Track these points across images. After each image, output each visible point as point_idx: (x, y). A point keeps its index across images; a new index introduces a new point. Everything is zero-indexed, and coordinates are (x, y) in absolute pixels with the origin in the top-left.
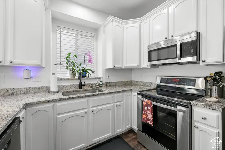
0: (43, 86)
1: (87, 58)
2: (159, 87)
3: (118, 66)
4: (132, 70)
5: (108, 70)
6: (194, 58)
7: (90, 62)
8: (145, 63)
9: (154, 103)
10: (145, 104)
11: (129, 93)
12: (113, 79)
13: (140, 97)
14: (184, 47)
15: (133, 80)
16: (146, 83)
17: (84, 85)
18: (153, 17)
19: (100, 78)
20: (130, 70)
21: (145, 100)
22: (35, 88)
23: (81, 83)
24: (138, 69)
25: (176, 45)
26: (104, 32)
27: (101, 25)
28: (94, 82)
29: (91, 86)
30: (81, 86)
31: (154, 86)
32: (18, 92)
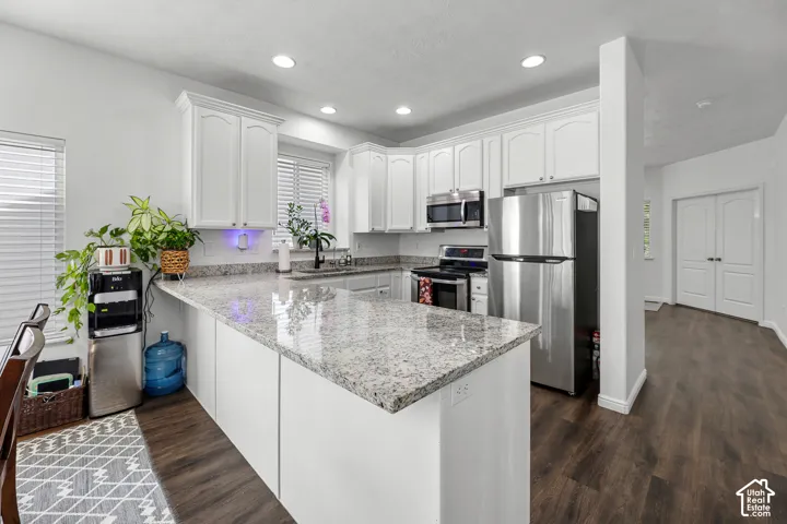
0: (264, 261)
1: (320, 213)
2: (444, 263)
3: (378, 228)
4: (399, 234)
5: (358, 236)
6: (478, 223)
7: (326, 219)
8: (423, 225)
9: (434, 280)
10: (422, 284)
11: (398, 274)
12: (366, 253)
13: (415, 276)
14: (469, 207)
15: (401, 254)
16: (425, 258)
17: (323, 262)
18: (433, 153)
19: (345, 250)
20: (396, 236)
21: (422, 279)
22: (253, 266)
23: (317, 258)
24: (411, 235)
25: (460, 204)
26: (351, 164)
27: (346, 152)
28: (338, 257)
29: (332, 263)
30: (318, 263)
31: (437, 263)
32: (232, 271)
